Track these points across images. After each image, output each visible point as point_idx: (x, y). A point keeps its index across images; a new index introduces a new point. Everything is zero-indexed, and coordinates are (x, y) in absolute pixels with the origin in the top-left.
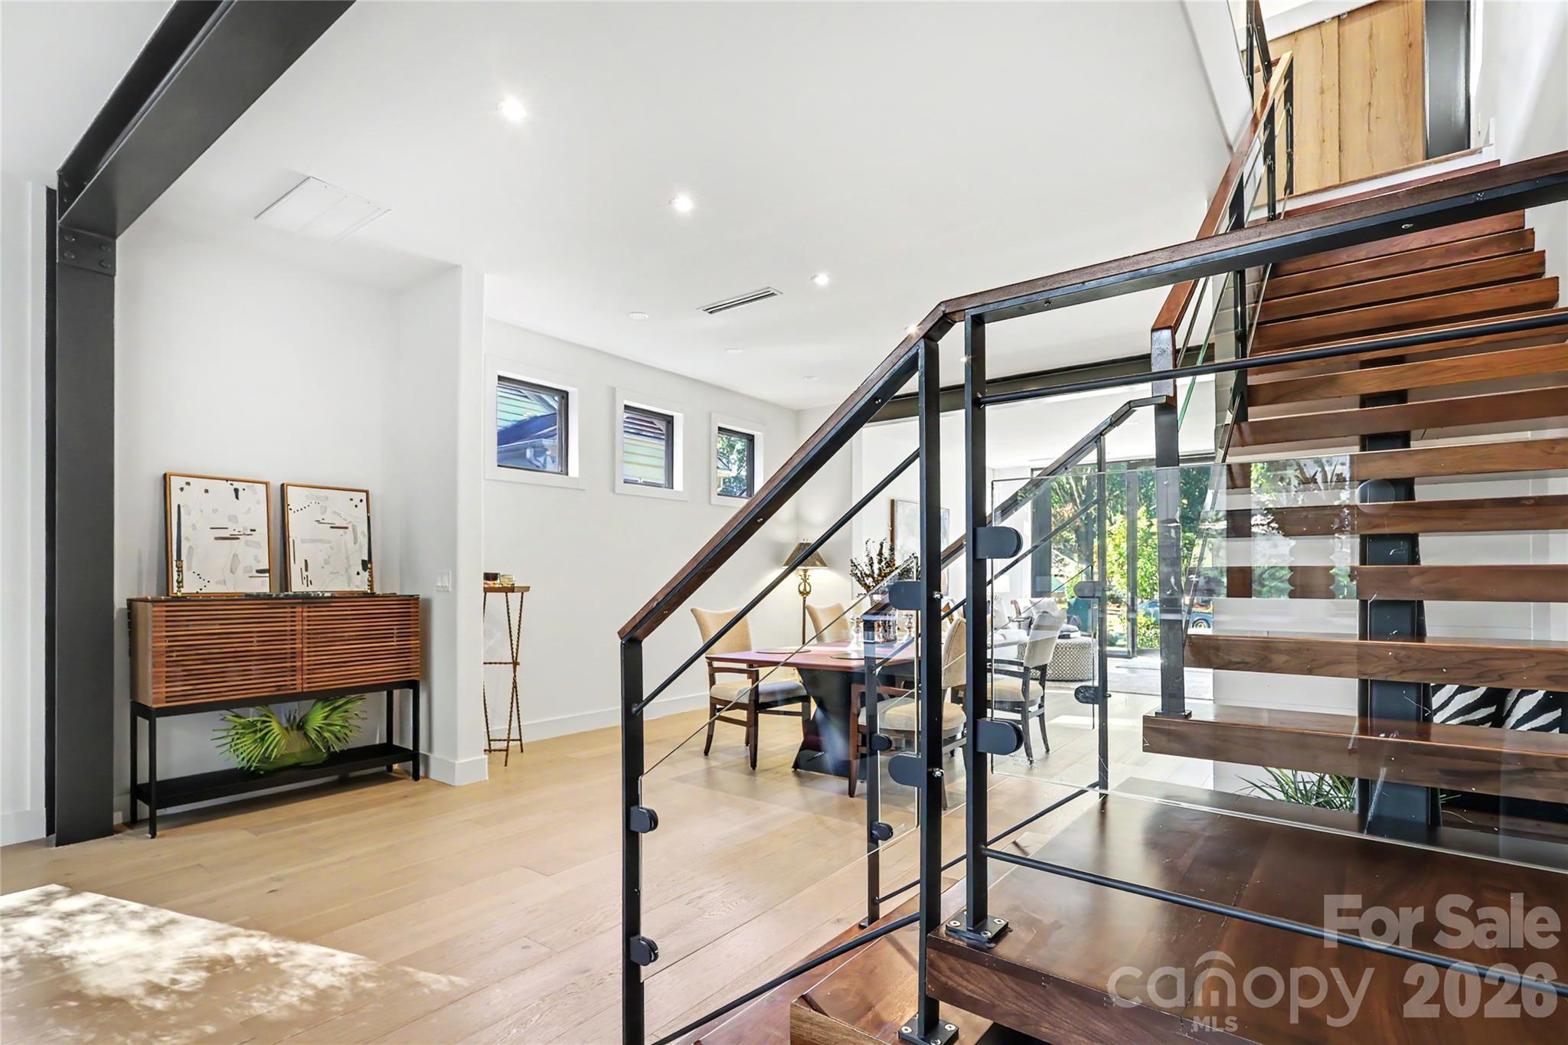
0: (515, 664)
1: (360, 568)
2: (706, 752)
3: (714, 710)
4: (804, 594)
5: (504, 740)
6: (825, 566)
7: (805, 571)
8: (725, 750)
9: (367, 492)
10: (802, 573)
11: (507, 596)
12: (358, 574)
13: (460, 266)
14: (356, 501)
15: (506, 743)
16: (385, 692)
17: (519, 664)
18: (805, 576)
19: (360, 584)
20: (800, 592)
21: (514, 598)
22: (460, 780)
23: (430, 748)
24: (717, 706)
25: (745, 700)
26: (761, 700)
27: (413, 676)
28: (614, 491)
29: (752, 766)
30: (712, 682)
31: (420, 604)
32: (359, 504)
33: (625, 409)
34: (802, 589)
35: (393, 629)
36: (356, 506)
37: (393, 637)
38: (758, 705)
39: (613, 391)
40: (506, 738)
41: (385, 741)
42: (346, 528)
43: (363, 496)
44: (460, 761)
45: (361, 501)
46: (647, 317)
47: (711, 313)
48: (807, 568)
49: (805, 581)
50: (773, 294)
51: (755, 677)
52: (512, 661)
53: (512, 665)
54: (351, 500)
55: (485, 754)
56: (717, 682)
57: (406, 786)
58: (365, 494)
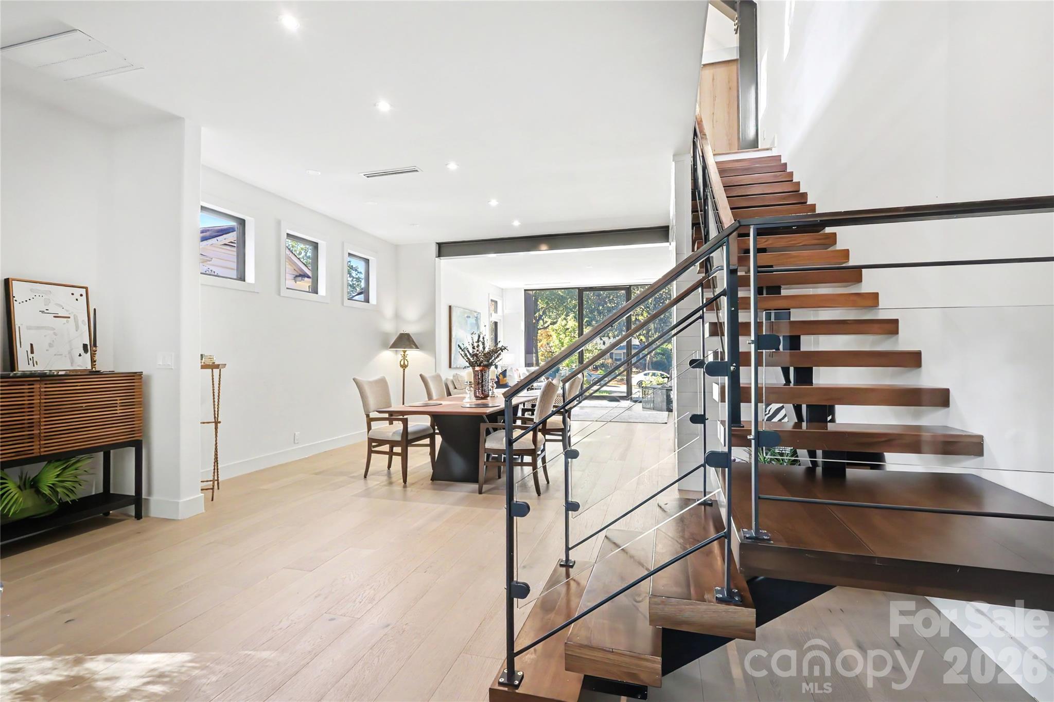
0: (217, 423)
1: (82, 352)
2: (365, 477)
3: (370, 446)
4: (404, 367)
5: (211, 481)
6: (418, 348)
7: (405, 352)
8: (377, 473)
9: (86, 288)
10: (403, 353)
11: (212, 371)
12: (80, 355)
13: (183, 118)
14: (77, 295)
15: (212, 482)
16: (102, 453)
17: (220, 422)
18: (404, 355)
19: (84, 363)
20: (401, 366)
21: (216, 371)
22: (183, 514)
23: (149, 493)
24: (374, 443)
25: (398, 438)
26: (410, 437)
27: (136, 437)
28: (279, 294)
29: (404, 482)
30: (369, 428)
31: (143, 379)
32: (79, 298)
33: (287, 236)
34: (402, 363)
35: (117, 400)
36: (77, 300)
37: (116, 407)
38: (408, 440)
39: (279, 223)
40: (212, 479)
41: (101, 490)
42: (69, 318)
43: (83, 291)
44: (182, 500)
45: (81, 295)
46: (320, 173)
47: (368, 177)
48: (406, 350)
49: (404, 359)
50: (417, 171)
51: (405, 422)
52: (214, 421)
53: (214, 424)
54: (73, 294)
55: (202, 493)
56: (373, 428)
57: (130, 525)
58: (85, 290)
